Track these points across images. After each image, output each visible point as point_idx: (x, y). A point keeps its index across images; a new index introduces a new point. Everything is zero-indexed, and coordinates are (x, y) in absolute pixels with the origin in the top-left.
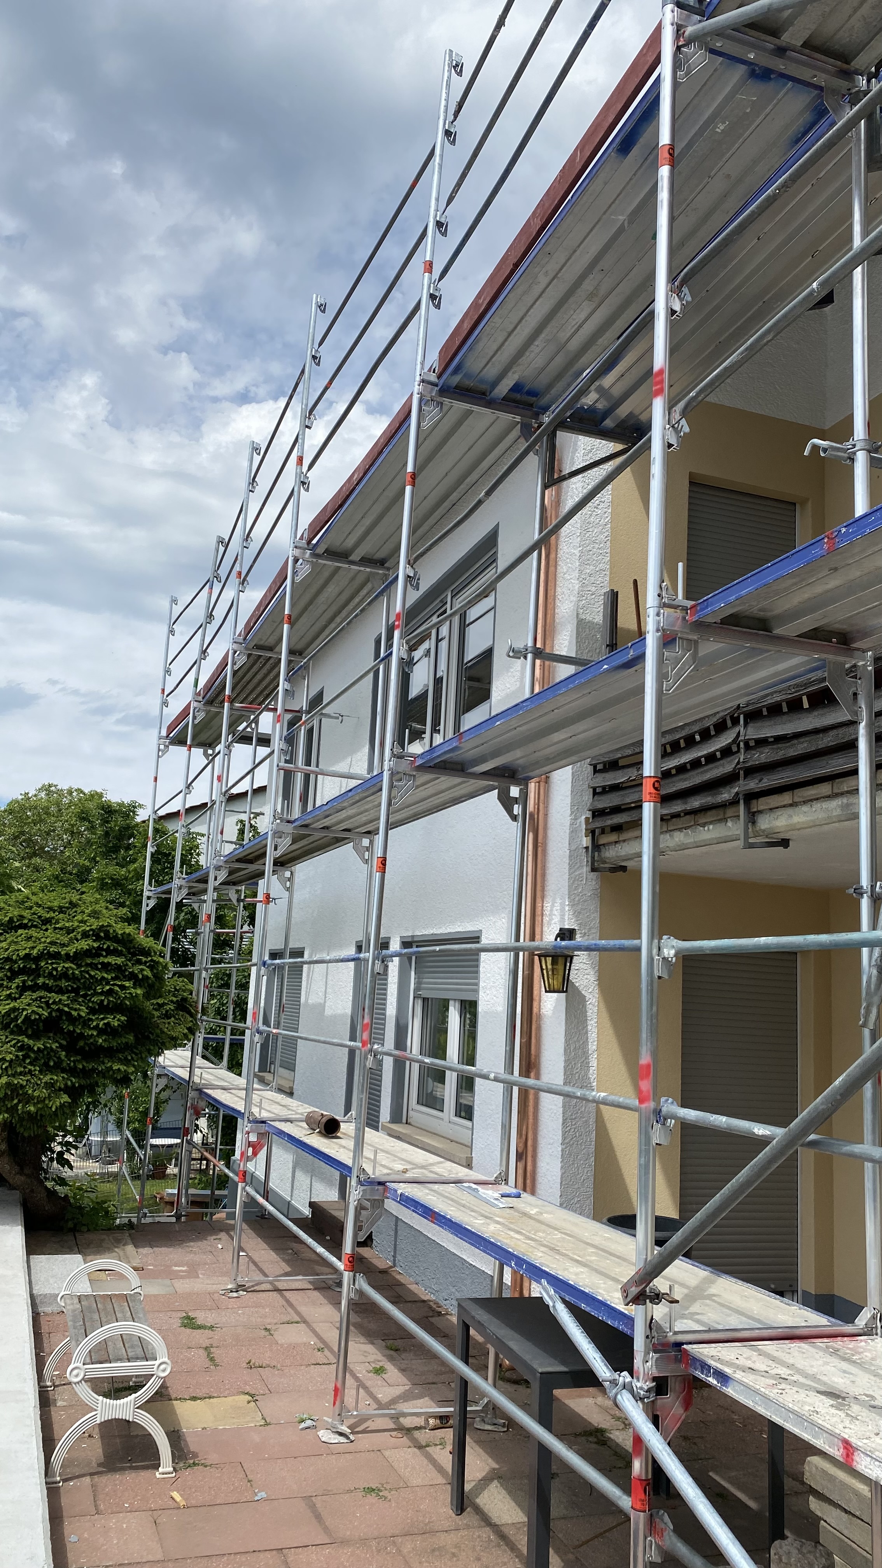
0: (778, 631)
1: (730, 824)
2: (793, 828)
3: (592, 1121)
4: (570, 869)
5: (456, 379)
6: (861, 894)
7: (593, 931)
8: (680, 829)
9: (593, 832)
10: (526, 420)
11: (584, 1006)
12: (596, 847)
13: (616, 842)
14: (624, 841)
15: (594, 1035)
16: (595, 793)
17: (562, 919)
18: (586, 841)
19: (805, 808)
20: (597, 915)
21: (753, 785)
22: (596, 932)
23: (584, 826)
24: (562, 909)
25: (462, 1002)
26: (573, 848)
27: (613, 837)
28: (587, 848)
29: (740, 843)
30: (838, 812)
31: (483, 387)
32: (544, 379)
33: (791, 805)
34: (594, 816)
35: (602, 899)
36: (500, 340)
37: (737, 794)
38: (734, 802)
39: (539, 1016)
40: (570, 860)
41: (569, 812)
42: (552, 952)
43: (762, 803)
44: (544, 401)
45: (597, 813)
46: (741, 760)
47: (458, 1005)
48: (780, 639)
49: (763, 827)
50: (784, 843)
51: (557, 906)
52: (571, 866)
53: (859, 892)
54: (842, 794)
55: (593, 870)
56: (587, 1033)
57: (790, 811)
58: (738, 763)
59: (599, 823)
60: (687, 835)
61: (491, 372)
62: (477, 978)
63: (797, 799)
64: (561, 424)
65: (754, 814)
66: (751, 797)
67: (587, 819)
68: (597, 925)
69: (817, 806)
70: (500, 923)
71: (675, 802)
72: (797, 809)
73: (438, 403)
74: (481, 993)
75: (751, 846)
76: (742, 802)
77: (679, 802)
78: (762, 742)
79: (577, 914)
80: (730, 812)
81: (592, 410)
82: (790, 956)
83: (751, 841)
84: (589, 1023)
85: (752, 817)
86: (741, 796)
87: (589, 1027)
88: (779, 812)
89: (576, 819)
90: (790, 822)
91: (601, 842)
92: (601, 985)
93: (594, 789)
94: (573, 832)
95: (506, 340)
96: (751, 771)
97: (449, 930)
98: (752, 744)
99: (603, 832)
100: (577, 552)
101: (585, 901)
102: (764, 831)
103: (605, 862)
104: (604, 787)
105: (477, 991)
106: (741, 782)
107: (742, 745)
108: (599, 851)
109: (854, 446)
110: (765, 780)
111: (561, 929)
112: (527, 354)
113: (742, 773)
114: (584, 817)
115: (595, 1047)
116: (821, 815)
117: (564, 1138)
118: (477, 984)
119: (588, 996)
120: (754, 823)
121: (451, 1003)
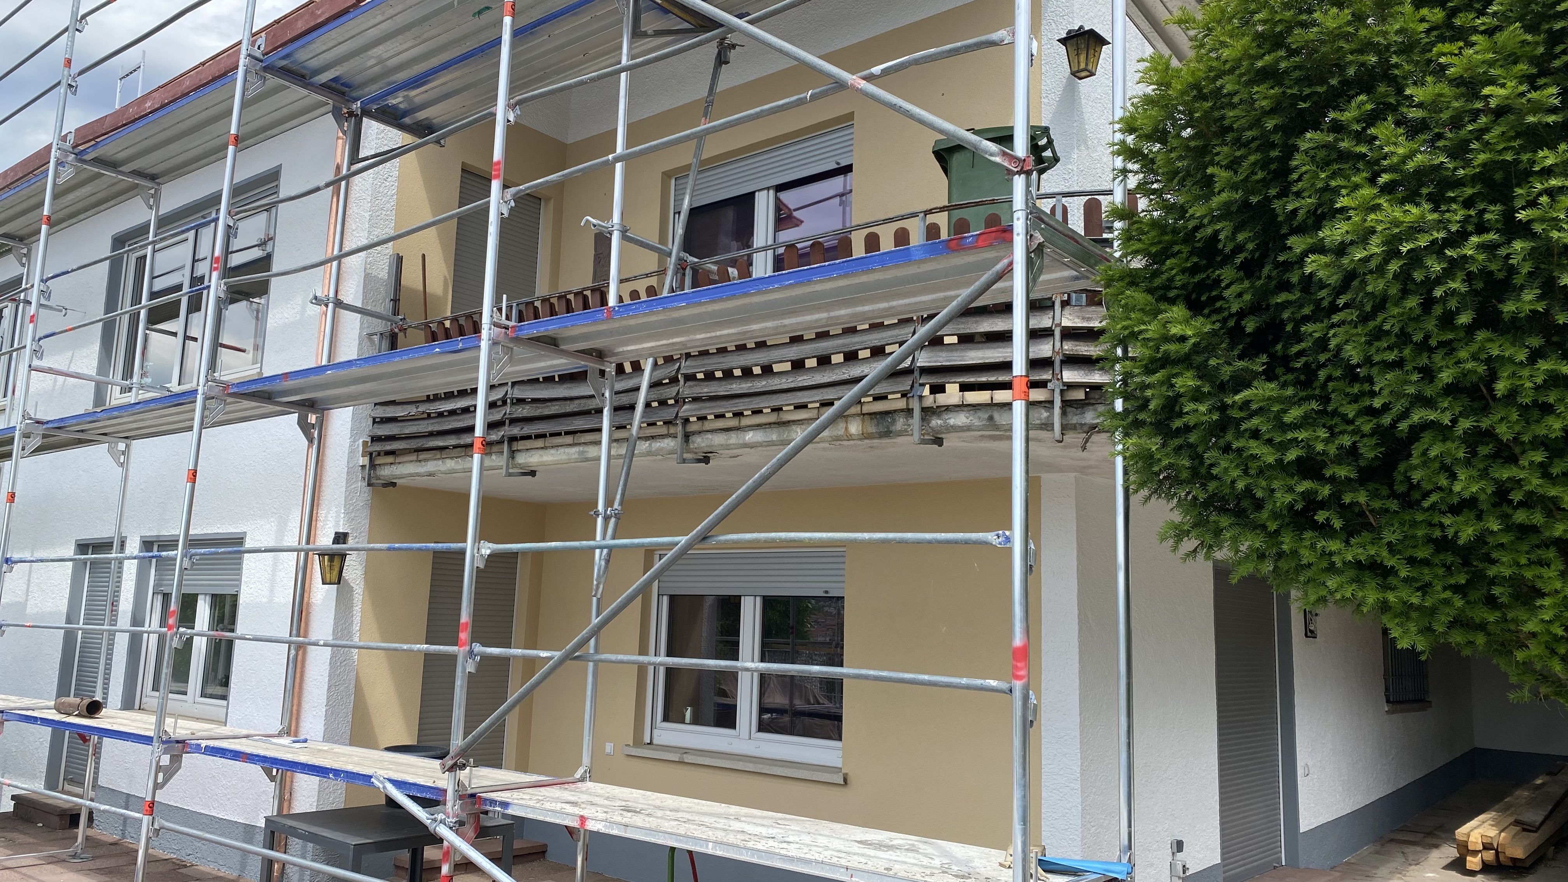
0: (562, 347)
1: (494, 457)
2: (542, 464)
3: (352, 686)
4: (347, 483)
5: (283, 63)
6: (598, 515)
7: (363, 534)
8: (452, 458)
9: (371, 454)
10: (337, 104)
11: (352, 595)
12: (373, 466)
13: (391, 464)
14: (400, 463)
15: (359, 618)
16: (374, 422)
17: (337, 524)
18: (364, 461)
19: (553, 451)
20: (367, 521)
21: (516, 431)
22: (365, 536)
23: (361, 448)
24: (338, 516)
25: (214, 596)
26: (351, 465)
27: (390, 459)
28: (363, 467)
29: (504, 471)
30: (576, 456)
31: (304, 72)
32: (358, 79)
33: (542, 448)
34: (372, 441)
35: (372, 508)
36: (331, 44)
37: (503, 436)
38: (500, 442)
39: (308, 604)
40: (348, 476)
41: (349, 435)
42: (330, 552)
43: (521, 445)
44: (355, 94)
45: (375, 439)
46: (508, 412)
47: (208, 599)
48: (562, 350)
49: (520, 462)
50: (533, 473)
51: (333, 514)
52: (348, 481)
53: (597, 514)
54: (579, 444)
55: (369, 485)
56: (352, 616)
57: (541, 452)
58: (505, 414)
59: (378, 447)
60: (457, 462)
61: (314, 63)
62: (240, 575)
63: (547, 445)
64: (366, 113)
65: (513, 452)
66: (513, 439)
67: (365, 443)
68: (367, 530)
69: (561, 450)
70: (268, 526)
71: (449, 437)
72: (547, 451)
73: (261, 76)
74: (243, 587)
75: (510, 475)
76: (506, 443)
77: (453, 437)
78: (521, 401)
79: (350, 520)
80: (495, 448)
81: (395, 107)
82: (514, 555)
83: (511, 471)
84: (355, 608)
85: (513, 453)
86: (506, 438)
87: (355, 612)
88: (533, 452)
89: (354, 442)
90: (540, 460)
91: (377, 462)
92: (366, 579)
93: (374, 419)
94: (352, 452)
95: (335, 46)
96: (514, 421)
97: (205, 532)
98: (515, 401)
99: (379, 454)
100: (367, 215)
101: (358, 510)
102: (520, 464)
103: (380, 479)
104: (382, 418)
105: (239, 586)
106: (506, 427)
107: (509, 401)
108: (375, 470)
109: (613, 226)
110: (525, 429)
111: (336, 533)
112: (352, 61)
113: (507, 421)
114: (361, 440)
115: (358, 628)
116: (564, 457)
117: (328, 702)
118: (240, 580)
119: (355, 587)
120: (513, 458)
121: (200, 597)
